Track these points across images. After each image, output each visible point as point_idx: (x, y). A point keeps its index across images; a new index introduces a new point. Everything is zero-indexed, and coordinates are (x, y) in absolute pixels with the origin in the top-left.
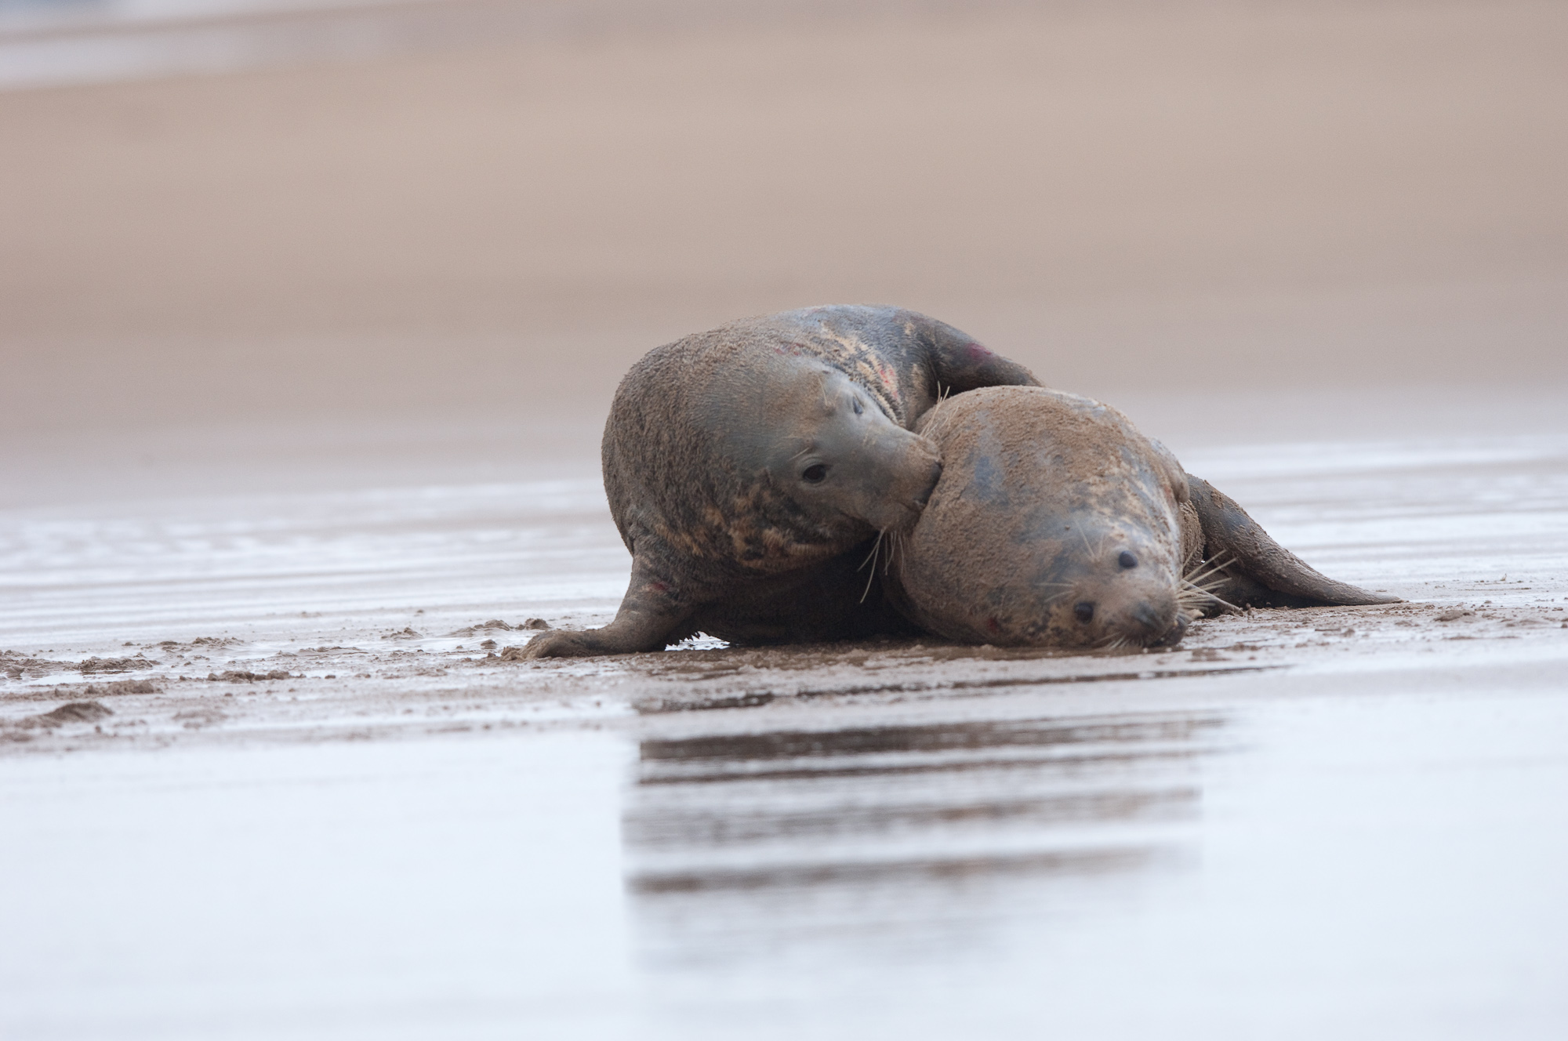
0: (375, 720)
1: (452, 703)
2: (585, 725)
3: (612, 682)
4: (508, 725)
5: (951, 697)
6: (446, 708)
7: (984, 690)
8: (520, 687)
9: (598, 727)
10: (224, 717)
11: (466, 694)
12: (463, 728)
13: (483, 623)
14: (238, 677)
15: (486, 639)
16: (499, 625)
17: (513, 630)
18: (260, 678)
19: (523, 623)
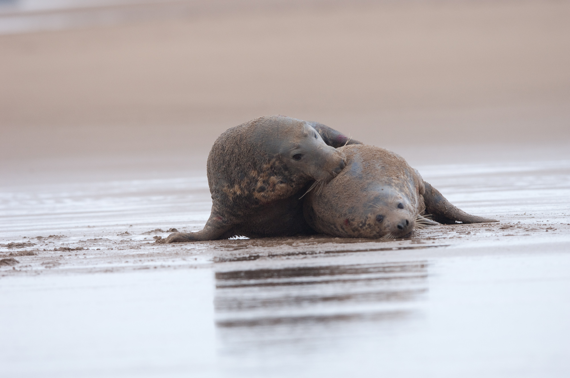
0: (115, 265)
1: (143, 259)
2: (191, 267)
3: (201, 251)
4: (163, 267)
6: (140, 261)
7: (336, 254)
8: (168, 253)
9: (196, 268)
10: (60, 264)
11: (148, 256)
12: (147, 268)
13: (154, 230)
14: (65, 249)
15: (155, 236)
16: (160, 230)
17: (165, 232)
18: (73, 250)
19: (168, 230)
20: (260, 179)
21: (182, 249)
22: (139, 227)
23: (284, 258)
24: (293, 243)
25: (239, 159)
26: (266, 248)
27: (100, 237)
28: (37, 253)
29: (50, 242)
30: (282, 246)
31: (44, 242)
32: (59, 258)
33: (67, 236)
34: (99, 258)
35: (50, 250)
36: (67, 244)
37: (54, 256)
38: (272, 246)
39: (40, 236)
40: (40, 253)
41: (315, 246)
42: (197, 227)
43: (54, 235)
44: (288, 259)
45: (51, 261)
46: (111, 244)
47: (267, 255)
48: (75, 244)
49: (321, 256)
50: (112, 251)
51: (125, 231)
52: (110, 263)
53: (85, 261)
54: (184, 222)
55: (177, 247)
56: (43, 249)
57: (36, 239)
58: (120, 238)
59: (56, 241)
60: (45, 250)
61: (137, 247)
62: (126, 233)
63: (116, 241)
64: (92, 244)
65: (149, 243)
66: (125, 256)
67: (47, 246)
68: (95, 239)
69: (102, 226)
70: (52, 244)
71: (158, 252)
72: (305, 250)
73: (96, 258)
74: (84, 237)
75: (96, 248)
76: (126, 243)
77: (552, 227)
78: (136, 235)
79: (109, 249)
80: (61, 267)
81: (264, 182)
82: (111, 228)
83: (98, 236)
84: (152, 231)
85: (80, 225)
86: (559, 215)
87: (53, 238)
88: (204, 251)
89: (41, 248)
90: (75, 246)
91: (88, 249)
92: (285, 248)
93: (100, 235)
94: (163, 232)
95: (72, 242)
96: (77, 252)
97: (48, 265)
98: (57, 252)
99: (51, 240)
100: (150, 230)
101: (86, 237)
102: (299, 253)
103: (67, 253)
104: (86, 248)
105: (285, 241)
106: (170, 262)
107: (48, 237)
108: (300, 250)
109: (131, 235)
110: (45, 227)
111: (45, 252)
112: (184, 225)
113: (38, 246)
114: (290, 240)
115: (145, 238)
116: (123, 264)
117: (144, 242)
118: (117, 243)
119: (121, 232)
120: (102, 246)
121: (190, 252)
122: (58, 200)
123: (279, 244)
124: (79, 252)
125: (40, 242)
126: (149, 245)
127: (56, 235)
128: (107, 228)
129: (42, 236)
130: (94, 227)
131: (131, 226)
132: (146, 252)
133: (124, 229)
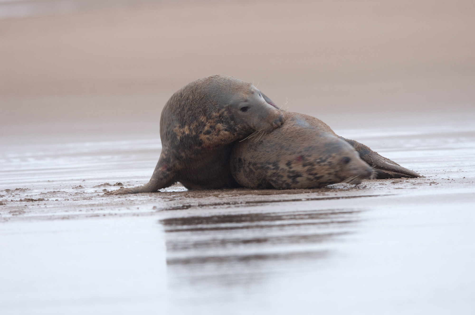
0: (70, 213)
1: (94, 208)
2: (134, 215)
4: (111, 215)
5: (245, 206)
6: (92, 210)
8: (114, 203)
10: (24, 212)
11: (98, 205)
12: (97, 216)
13: (103, 184)
14: (29, 200)
15: (104, 189)
16: (108, 184)
17: (112, 186)
18: (35, 200)
19: (115, 184)
20: (208, 125)
21: (126, 200)
22: (90, 181)
23: (212, 207)
24: (219, 195)
25: (191, 105)
26: (196, 199)
27: (58, 190)
28: (6, 203)
29: (16, 194)
30: (210, 197)
31: (12, 194)
32: (24, 207)
33: (31, 189)
34: (57, 207)
35: (17, 201)
36: (31, 196)
37: (20, 205)
38: (202, 197)
39: (8, 189)
40: (8, 203)
41: (237, 197)
42: (139, 182)
43: (20, 188)
44: (215, 208)
45: (17, 210)
46: (67, 195)
47: (197, 205)
48: (37, 196)
49: (242, 206)
50: (68, 201)
51: (79, 185)
52: (66, 211)
53: (46, 210)
54: (128, 178)
55: (123, 199)
56: (10, 200)
57: (5, 192)
58: (75, 191)
59: (21, 193)
60: (12, 201)
61: (89, 198)
62: (80, 186)
63: (71, 193)
64: (51, 196)
65: (99, 195)
66: (79, 206)
67: (14, 197)
68: (54, 192)
69: (60, 181)
70: (18, 196)
71: (106, 202)
72: (229, 201)
73: (55, 207)
74: (45, 190)
75: (54, 199)
76: (79, 195)
77: (435, 181)
78: (88, 189)
79: (65, 200)
80: (25, 215)
81: (211, 127)
82: (67, 182)
83: (57, 189)
84: (102, 185)
85: (41, 180)
86: (440, 171)
87: (19, 190)
88: (145, 202)
89: (9, 199)
90: (37, 197)
91: (48, 200)
92: (212, 199)
93: (58, 188)
94: (110, 185)
95: (35, 194)
96: (39, 202)
97: (15, 213)
98: (22, 202)
99: (17, 192)
100: (100, 184)
101: (46, 190)
102: (224, 204)
103: (31, 203)
104: (46, 199)
105: (212, 193)
106: (116, 211)
107: (15, 189)
108: (225, 200)
109: (84, 188)
110: (12, 181)
111: (12, 202)
112: (128, 180)
113: (6, 197)
114: (216, 193)
115: (96, 191)
116: (78, 213)
117: (95, 194)
118: (72, 195)
119: (76, 186)
120: (60, 197)
121: (133, 202)
122: (24, 159)
123: (207, 196)
124: (41, 202)
125: (8, 194)
126: (99, 196)
127: (21, 188)
128: (64, 182)
129: (9, 189)
130: (53, 181)
131: (84, 180)
132: (97, 203)
133: (78, 183)
